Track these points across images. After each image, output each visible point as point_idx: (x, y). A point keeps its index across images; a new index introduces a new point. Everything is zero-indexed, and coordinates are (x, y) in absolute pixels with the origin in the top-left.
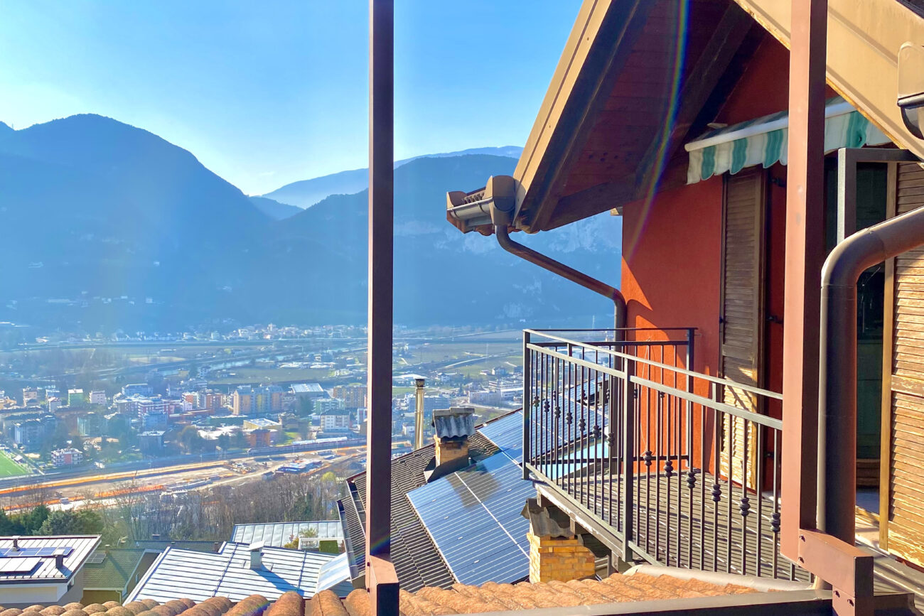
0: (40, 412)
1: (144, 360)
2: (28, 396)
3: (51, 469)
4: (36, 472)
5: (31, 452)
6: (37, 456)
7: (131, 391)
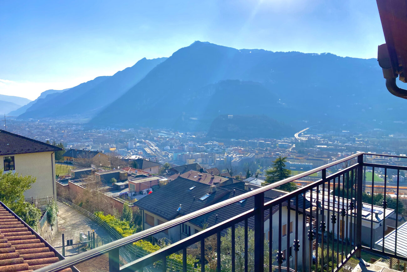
0: (389, 161)
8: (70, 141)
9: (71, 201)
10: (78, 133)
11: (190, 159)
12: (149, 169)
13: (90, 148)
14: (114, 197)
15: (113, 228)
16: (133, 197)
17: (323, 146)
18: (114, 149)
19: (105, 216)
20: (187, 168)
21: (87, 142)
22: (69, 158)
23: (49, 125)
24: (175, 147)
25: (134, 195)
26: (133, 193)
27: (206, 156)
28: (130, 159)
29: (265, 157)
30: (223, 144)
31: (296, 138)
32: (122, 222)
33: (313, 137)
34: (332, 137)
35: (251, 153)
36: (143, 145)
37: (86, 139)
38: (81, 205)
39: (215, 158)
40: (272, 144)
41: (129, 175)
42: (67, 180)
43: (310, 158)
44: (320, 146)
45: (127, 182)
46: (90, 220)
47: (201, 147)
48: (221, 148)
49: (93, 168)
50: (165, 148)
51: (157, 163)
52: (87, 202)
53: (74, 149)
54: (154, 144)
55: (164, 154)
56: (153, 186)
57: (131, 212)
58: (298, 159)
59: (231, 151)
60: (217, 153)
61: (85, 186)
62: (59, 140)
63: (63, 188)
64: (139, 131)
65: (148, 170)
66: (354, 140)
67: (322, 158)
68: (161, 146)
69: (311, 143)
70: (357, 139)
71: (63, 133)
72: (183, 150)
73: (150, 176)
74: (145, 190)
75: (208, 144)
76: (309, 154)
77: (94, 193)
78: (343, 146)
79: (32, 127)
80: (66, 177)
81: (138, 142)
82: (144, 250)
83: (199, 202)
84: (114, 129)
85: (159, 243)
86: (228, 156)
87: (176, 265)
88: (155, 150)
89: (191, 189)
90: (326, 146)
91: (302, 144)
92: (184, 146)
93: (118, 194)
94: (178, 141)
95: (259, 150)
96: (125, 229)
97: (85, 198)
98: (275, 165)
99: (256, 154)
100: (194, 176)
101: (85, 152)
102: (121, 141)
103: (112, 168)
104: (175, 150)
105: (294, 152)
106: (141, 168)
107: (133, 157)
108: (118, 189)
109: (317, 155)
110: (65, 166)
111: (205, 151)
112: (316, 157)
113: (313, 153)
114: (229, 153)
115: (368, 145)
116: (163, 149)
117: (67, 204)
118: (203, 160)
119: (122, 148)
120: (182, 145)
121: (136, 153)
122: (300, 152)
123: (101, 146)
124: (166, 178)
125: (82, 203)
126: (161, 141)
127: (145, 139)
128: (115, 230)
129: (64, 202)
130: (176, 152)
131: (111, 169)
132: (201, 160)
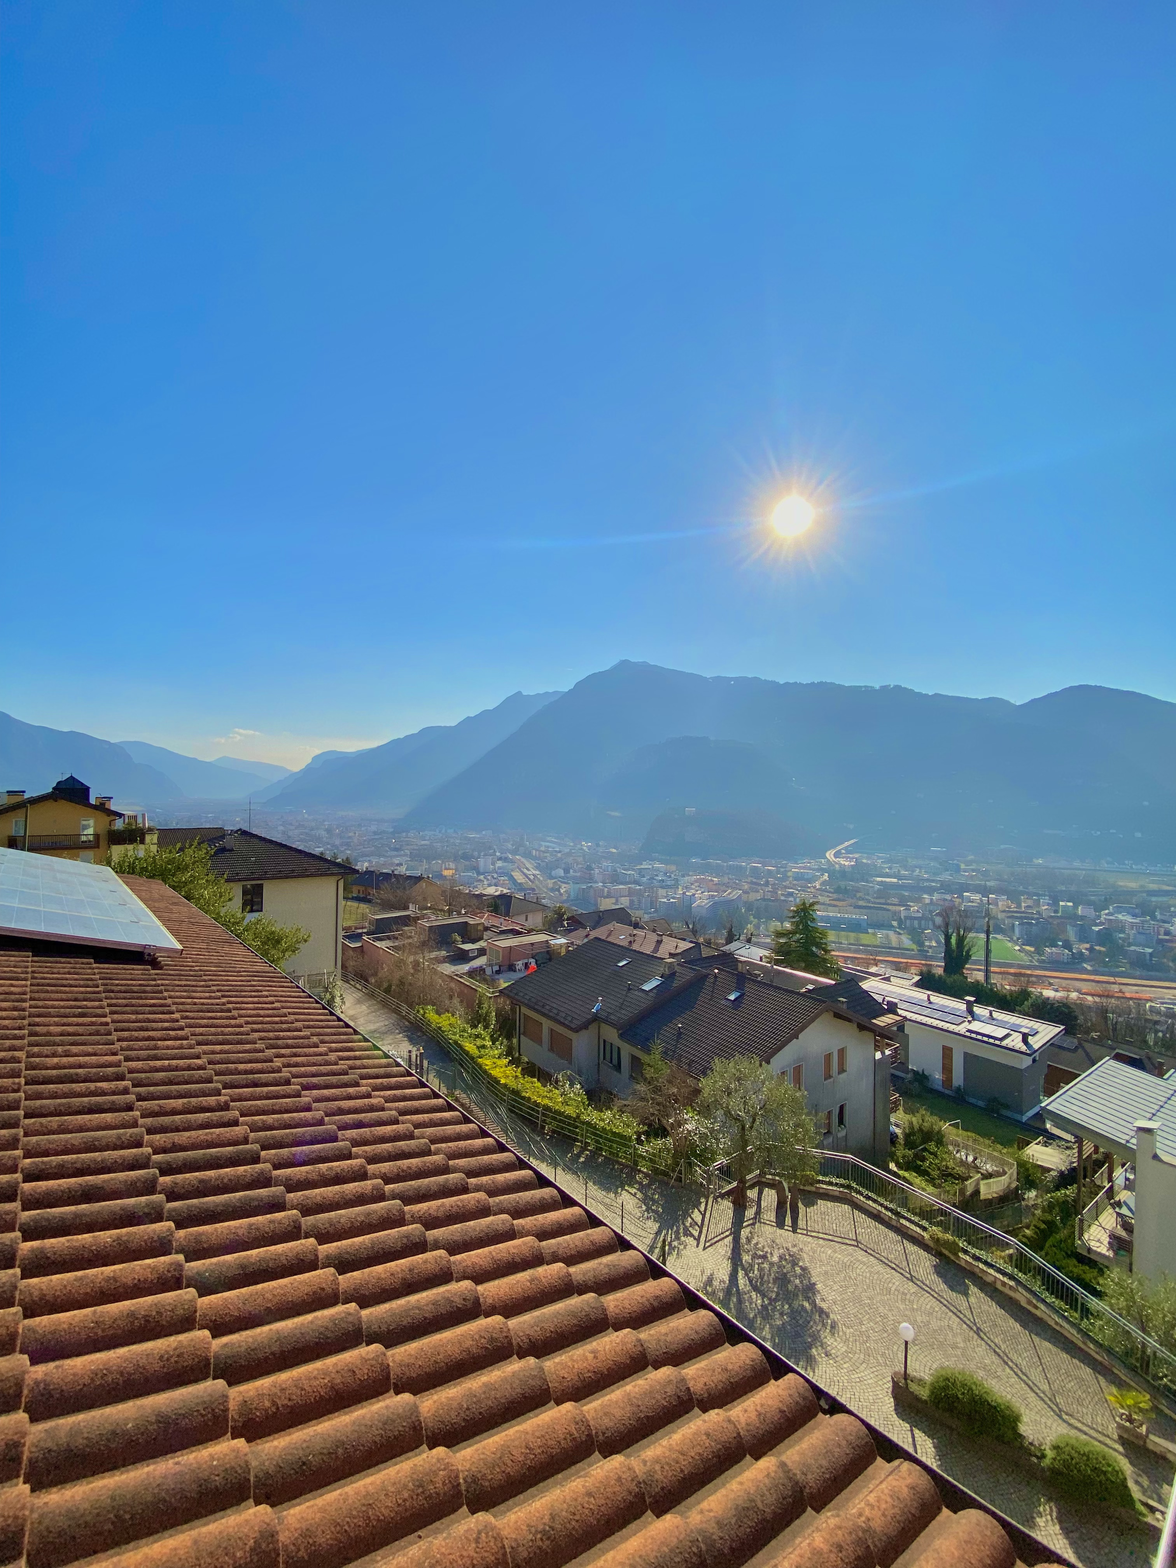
0: (1036, 916)
1: (1133, 885)
2: (1025, 902)
3: (1043, 961)
4: (1031, 961)
5: (1027, 945)
6: (1032, 949)
7: (1119, 910)
8: (364, 855)
9: (367, 981)
10: (381, 838)
11: (605, 897)
12: (523, 917)
13: (402, 870)
14: (457, 975)
15: (456, 1042)
16: (497, 977)
17: (888, 880)
18: (451, 872)
19: (440, 1015)
20: (601, 918)
21: (398, 856)
22: (362, 889)
23: (324, 821)
24: (575, 871)
25: (498, 972)
26: (496, 968)
27: (639, 893)
28: (485, 895)
29: (764, 899)
30: (673, 868)
31: (829, 860)
32: (474, 1031)
33: (867, 858)
34: (910, 860)
35: (734, 889)
36: (510, 866)
37: (396, 850)
38: (388, 991)
39: (657, 898)
40: (778, 872)
41: (487, 929)
42: (361, 935)
43: (861, 903)
44: (884, 879)
45: (482, 944)
46: (407, 1023)
47: (629, 872)
48: (670, 877)
49: (412, 910)
50: (553, 873)
51: (538, 905)
52: (402, 983)
53: (372, 869)
54: (531, 863)
55: (550, 886)
56: (537, 953)
57: (493, 1008)
58: (835, 906)
59: (692, 884)
60: (662, 887)
61: (395, 948)
62: (342, 852)
63: (351, 952)
64: (502, 836)
65: (521, 919)
66: (958, 869)
67: (888, 904)
68: (547, 869)
69: (861, 872)
70: (963, 866)
71: (350, 837)
72: (591, 879)
73: (530, 931)
74: (520, 963)
75: (642, 867)
76: (858, 895)
77: (416, 964)
78: (933, 881)
79: (291, 824)
80: (356, 928)
81: (500, 859)
82: (524, 1098)
83: (640, 994)
84: (452, 830)
85: (557, 1082)
86: (684, 893)
87: (595, 1134)
88: (532, 877)
89: (621, 964)
90: (895, 880)
91: (843, 873)
92: (593, 870)
93: (465, 968)
94: (581, 859)
95: (752, 883)
96: (484, 1047)
97: (398, 975)
98: (794, 917)
99: (745, 892)
100: (620, 935)
101: (396, 876)
102: (466, 857)
103: (450, 912)
104: (574, 878)
105: (825, 891)
106: (507, 914)
107: (492, 891)
108: (462, 957)
109: (877, 898)
110: (355, 904)
111: (636, 882)
112: (875, 903)
113: (868, 894)
114: (687, 888)
115: (989, 881)
116: (550, 874)
117: (358, 986)
118: (632, 902)
119: (467, 869)
120: (589, 868)
121: (494, 881)
122: (838, 890)
123: (425, 865)
124: (564, 936)
125: (390, 986)
126: (546, 857)
127: (515, 852)
128: (460, 1046)
129: (352, 983)
130: (576, 880)
131: (447, 914)
132: (628, 901)
